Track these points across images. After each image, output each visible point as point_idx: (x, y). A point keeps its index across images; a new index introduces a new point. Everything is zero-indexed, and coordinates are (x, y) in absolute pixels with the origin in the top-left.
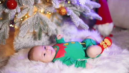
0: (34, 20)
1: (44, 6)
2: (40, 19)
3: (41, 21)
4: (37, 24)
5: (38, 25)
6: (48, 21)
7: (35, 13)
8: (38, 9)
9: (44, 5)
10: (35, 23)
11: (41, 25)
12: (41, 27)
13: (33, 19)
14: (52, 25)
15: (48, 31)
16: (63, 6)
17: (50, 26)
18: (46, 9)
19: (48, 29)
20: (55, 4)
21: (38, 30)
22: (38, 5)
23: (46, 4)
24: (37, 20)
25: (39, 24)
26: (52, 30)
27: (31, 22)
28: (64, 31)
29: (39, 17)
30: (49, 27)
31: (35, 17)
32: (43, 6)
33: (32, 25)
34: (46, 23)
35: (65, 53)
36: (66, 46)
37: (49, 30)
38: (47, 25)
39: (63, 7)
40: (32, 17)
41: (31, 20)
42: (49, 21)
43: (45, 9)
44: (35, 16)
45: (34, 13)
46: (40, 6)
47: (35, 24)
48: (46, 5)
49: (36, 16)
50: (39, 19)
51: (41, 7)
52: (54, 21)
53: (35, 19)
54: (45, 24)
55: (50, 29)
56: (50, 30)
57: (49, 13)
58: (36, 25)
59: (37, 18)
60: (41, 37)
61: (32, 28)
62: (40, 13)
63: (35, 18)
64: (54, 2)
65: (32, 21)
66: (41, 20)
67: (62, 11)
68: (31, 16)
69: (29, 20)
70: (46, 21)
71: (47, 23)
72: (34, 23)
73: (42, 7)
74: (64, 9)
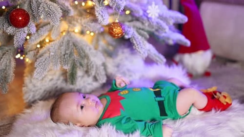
0: (62, 48)
1: (81, 20)
2: (74, 45)
3: (74, 48)
4: (68, 56)
5: (70, 57)
6: (88, 48)
7: (64, 34)
8: (69, 26)
9: (80, 18)
10: (63, 53)
11: (75, 56)
12: (76, 59)
13: (61, 46)
14: (95, 56)
15: (89, 67)
16: (117, 21)
17: (92, 59)
18: (84, 25)
19: (87, 63)
20: (102, 17)
21: (69, 65)
22: (70, 18)
23: (84, 16)
24: (67, 46)
25: (71, 54)
26: (96, 66)
27: (57, 51)
28: (118, 66)
29: (71, 42)
30: (90, 60)
31: (64, 41)
32: (79, 21)
33: (59, 56)
34: (84, 52)
35: (121, 110)
36: (123, 96)
37: (90, 65)
38: (86, 56)
39: (117, 23)
40: (58, 40)
41: (56, 47)
42: (90, 49)
43: (82, 25)
44: (64, 38)
45: (61, 34)
46: (74, 20)
47: (64, 55)
48: (84, 18)
49: (66, 39)
50: (71, 44)
51: (75, 23)
52: (100, 48)
53: (64, 46)
54: (83, 54)
55: (92, 62)
56: (93, 65)
57: (90, 32)
58: (66, 56)
59: (68, 44)
60: (74, 79)
61: (59, 63)
62: (73, 34)
63: (63, 43)
64: (99, 13)
65: (59, 49)
66: (76, 47)
67: (114, 30)
68: (56, 40)
69: (52, 47)
70: (84, 48)
71: (87, 51)
72: (61, 53)
73: (77, 22)
74: (119, 28)
